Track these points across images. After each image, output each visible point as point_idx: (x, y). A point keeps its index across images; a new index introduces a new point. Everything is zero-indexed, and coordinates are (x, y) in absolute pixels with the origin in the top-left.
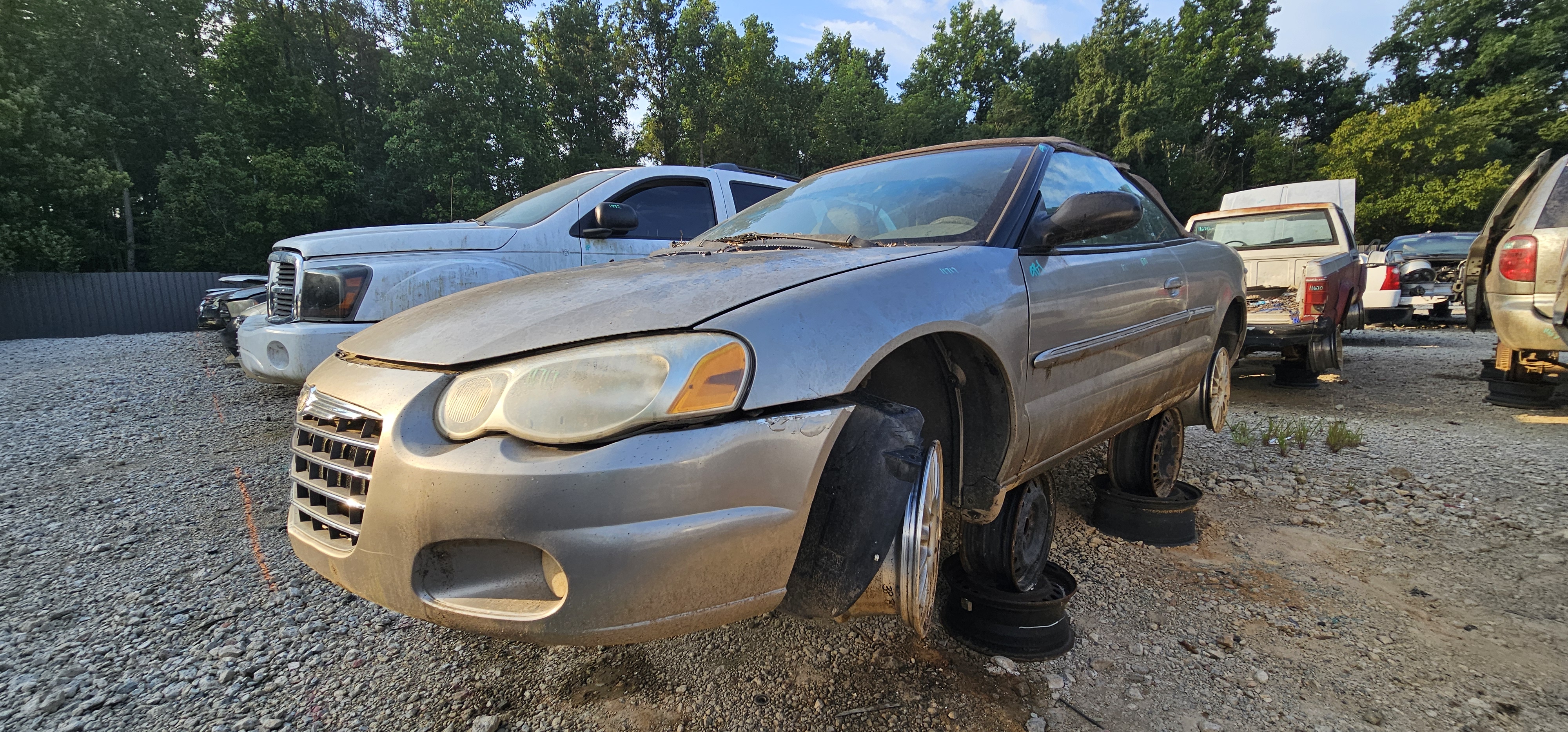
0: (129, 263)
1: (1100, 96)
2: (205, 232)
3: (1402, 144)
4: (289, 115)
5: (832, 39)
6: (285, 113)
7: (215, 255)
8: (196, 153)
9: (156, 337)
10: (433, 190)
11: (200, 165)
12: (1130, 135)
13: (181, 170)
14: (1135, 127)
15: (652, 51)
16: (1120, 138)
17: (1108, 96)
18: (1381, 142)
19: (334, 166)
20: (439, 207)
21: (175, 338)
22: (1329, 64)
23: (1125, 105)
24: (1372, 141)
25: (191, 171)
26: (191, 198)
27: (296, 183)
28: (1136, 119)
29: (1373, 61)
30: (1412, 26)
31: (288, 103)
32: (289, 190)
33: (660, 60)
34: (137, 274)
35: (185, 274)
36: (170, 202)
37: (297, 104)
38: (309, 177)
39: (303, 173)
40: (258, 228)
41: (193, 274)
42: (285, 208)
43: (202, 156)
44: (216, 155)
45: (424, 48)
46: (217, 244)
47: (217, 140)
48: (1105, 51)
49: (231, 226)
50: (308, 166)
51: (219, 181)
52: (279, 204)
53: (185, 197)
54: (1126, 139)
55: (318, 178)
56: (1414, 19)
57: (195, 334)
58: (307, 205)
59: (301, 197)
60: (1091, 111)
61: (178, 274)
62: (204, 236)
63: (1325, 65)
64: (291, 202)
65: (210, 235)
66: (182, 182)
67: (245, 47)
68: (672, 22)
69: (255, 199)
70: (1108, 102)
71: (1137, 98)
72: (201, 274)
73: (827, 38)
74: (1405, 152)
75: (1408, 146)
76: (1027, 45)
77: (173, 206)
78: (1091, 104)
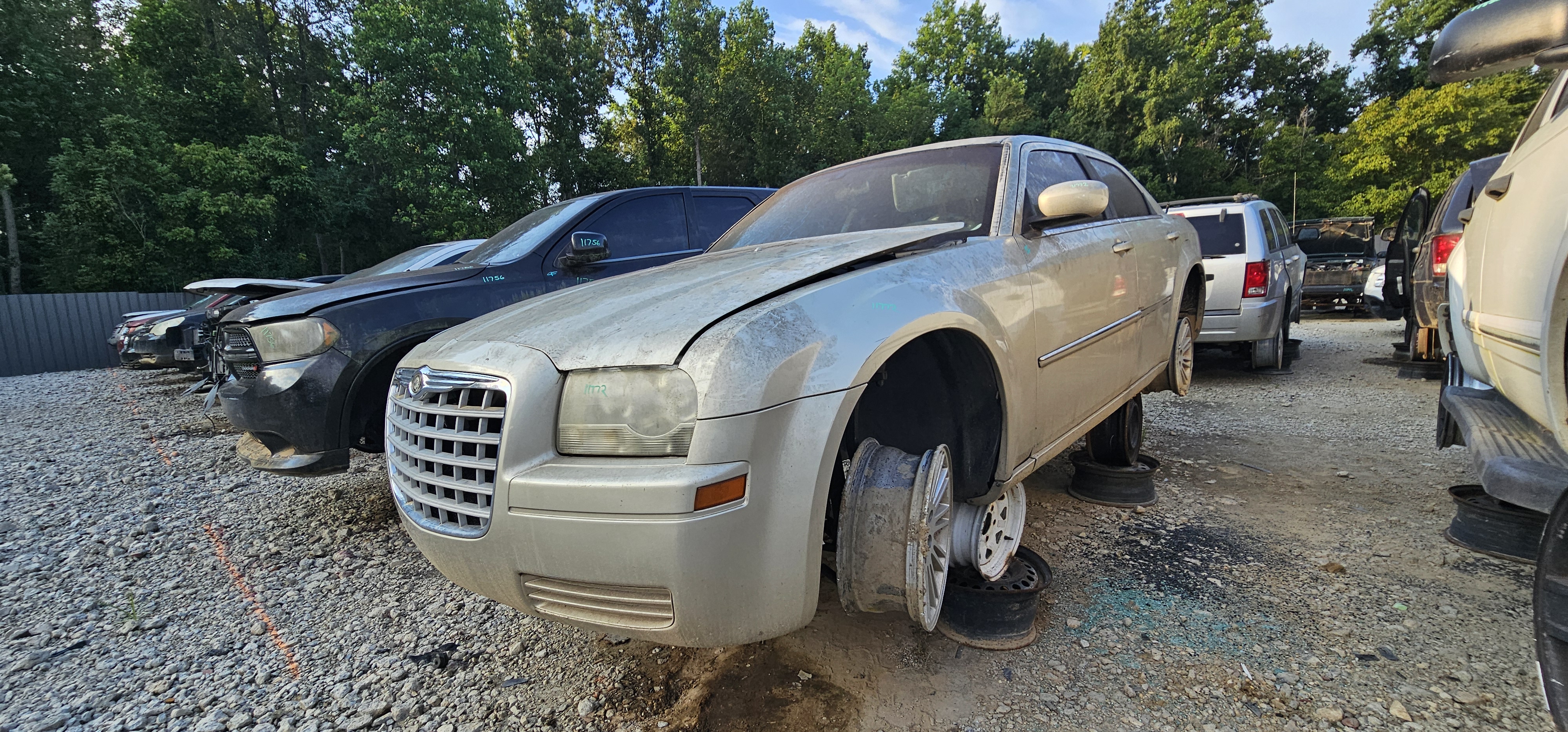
0: (13, 285)
1: (1122, 85)
2: (117, 241)
3: (1436, 129)
4: (217, 105)
5: (814, 33)
6: (211, 103)
7: (130, 271)
8: (101, 141)
9: (53, 379)
10: (405, 189)
11: (109, 155)
12: (1156, 123)
13: (83, 163)
14: (1160, 116)
15: (632, 41)
16: (1144, 128)
17: (1129, 84)
18: (1415, 126)
19: (284, 157)
20: (411, 209)
21: (81, 381)
22: (1311, 58)
23: (1150, 92)
24: (1405, 126)
25: (96, 164)
26: (98, 197)
27: (235, 178)
28: (1161, 106)
29: (1354, 54)
30: (1387, 20)
31: (215, 88)
32: (226, 188)
33: (640, 50)
34: (25, 297)
35: (91, 295)
36: (67, 203)
37: (227, 91)
38: (252, 172)
39: (245, 166)
40: (189, 236)
41: (102, 295)
42: (222, 209)
43: (109, 145)
44: (129, 142)
45: (387, 20)
46: (134, 256)
47: (130, 125)
48: (1128, 36)
49: (151, 233)
50: (250, 158)
51: (134, 177)
52: (214, 205)
53: (88, 196)
54: (1150, 128)
55: (263, 174)
56: (1388, 13)
57: (108, 372)
58: (251, 206)
59: (242, 196)
60: (1113, 100)
61: (81, 295)
62: (115, 246)
63: (1308, 59)
64: (231, 203)
65: (123, 245)
66: (84, 178)
67: (159, 22)
68: (652, 8)
69: (183, 199)
70: (1131, 89)
71: (1163, 83)
72: (112, 295)
73: (808, 31)
74: (1438, 136)
75: (1443, 131)
76: (1013, 40)
77: (72, 208)
78: (1112, 93)
